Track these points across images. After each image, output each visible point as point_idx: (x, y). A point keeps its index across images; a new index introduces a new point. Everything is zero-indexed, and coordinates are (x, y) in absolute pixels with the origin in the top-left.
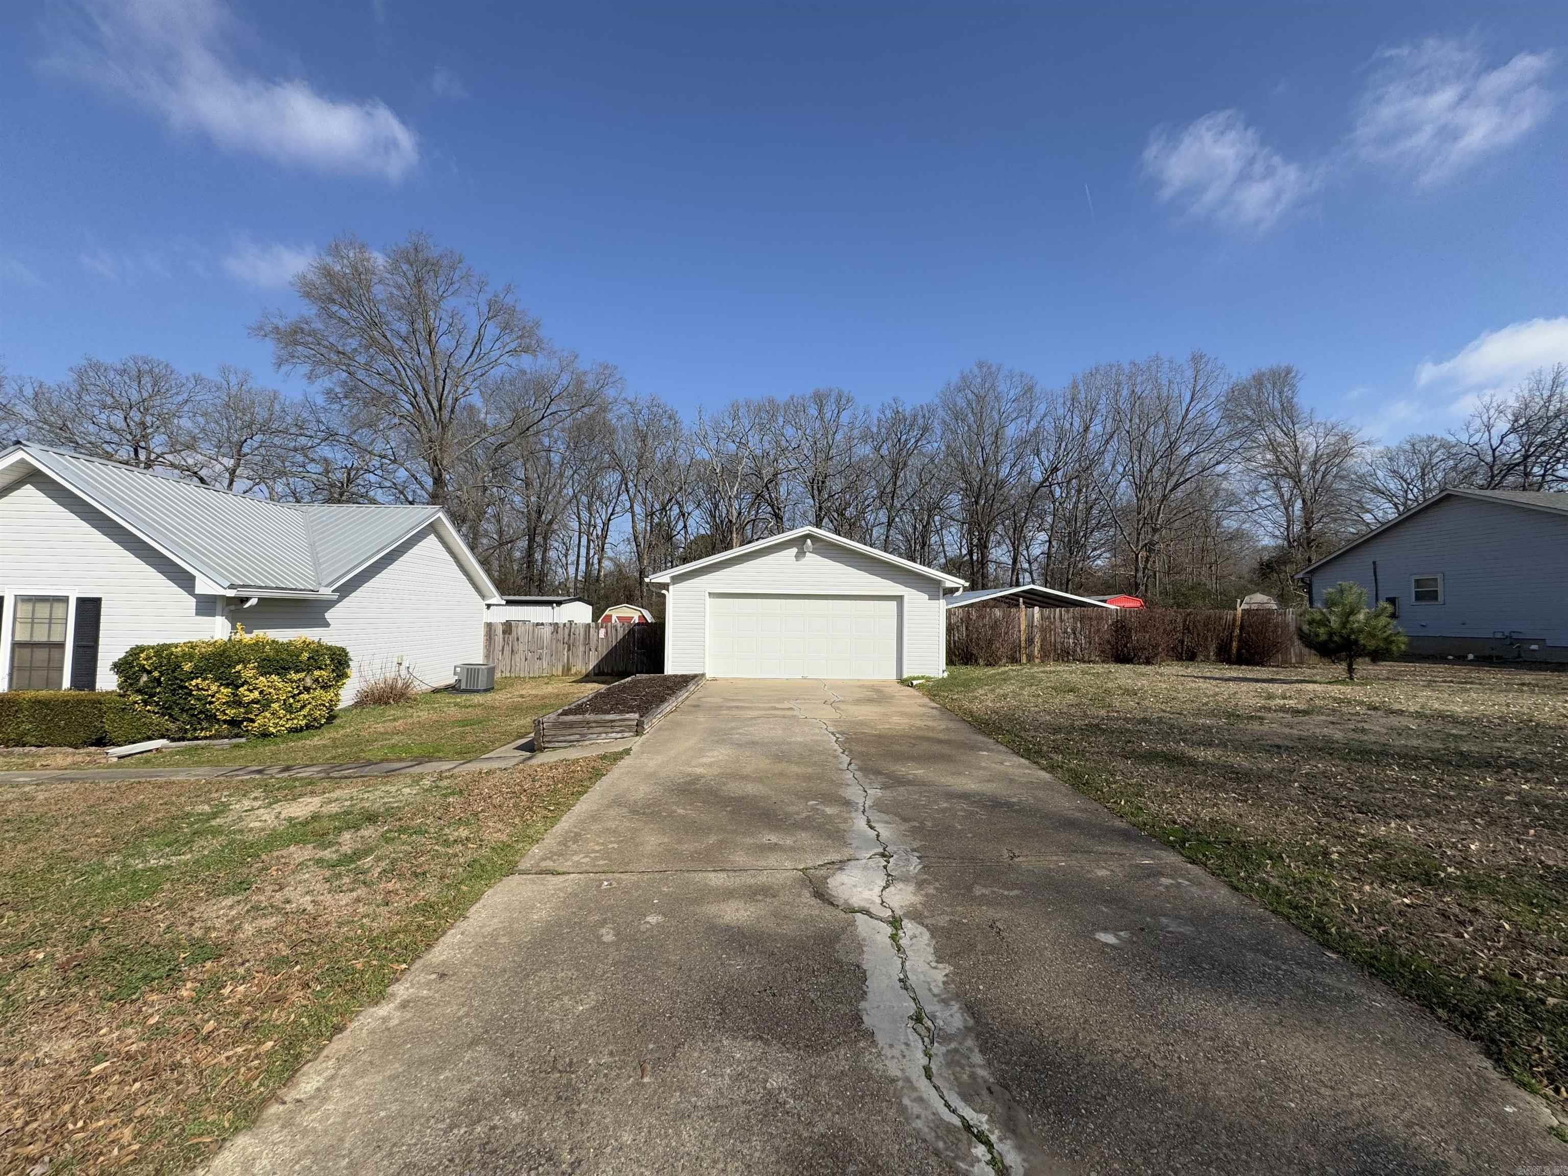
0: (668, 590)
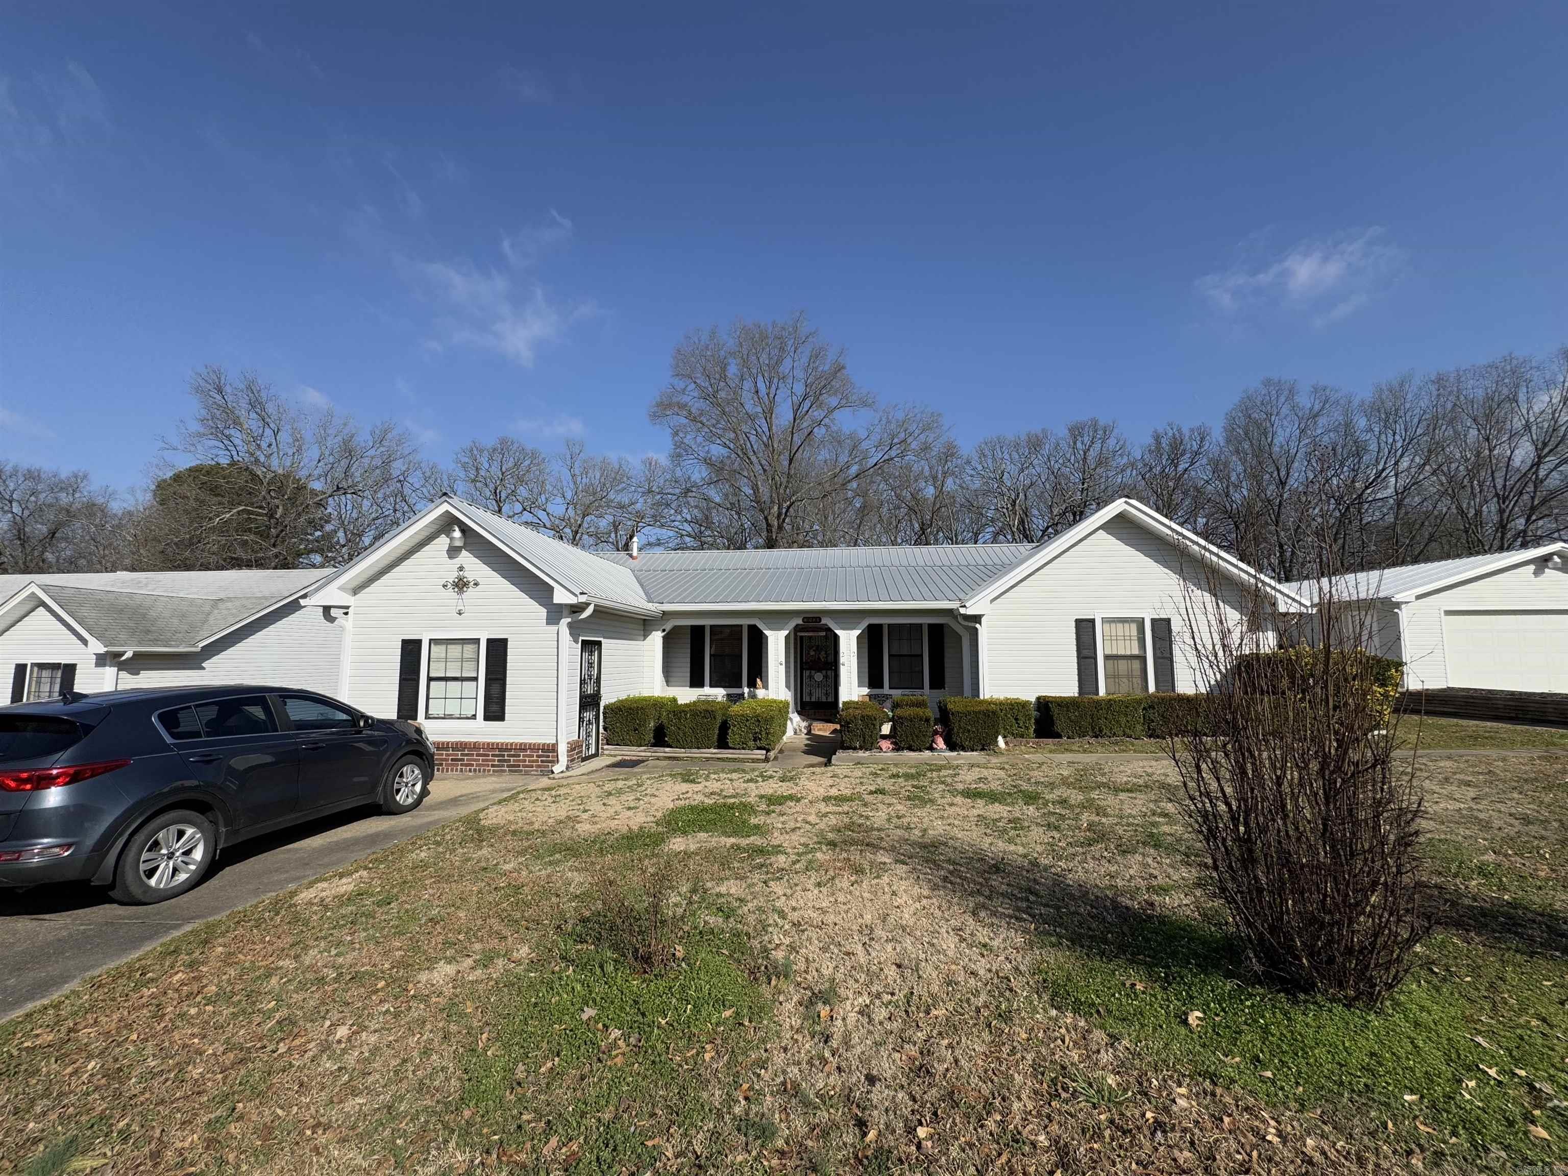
0: (1400, 610)
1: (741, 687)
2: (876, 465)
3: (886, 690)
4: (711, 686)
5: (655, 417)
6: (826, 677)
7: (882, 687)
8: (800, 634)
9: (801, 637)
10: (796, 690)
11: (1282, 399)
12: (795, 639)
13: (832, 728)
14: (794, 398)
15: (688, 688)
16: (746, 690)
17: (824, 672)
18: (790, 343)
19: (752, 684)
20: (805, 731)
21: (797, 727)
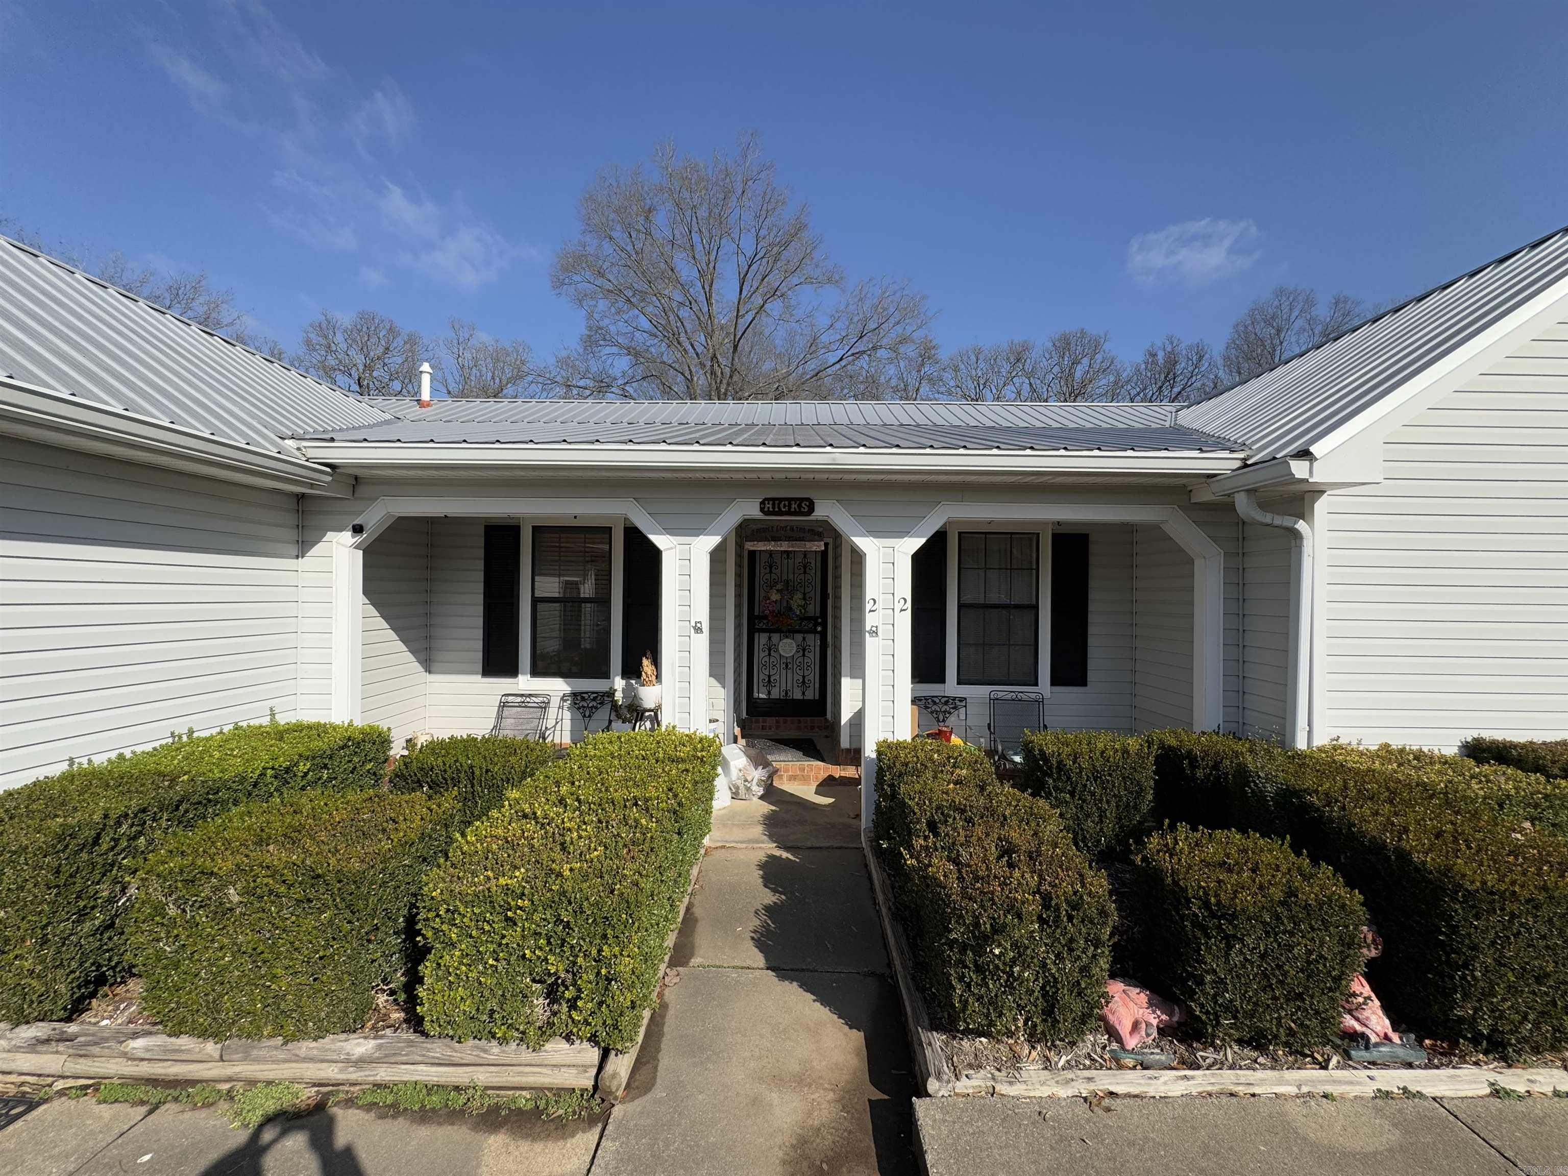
1: (606, 675)
2: (841, 359)
3: (951, 687)
4: (536, 672)
5: (559, 284)
6: (803, 650)
7: (942, 680)
8: (750, 546)
9: (752, 554)
10: (737, 683)
11: (1296, 313)
12: (739, 556)
13: (823, 775)
14: (741, 258)
15: (478, 678)
16: (619, 683)
17: (799, 637)
18: (739, 178)
19: (632, 671)
20: (760, 791)
21: (740, 783)
